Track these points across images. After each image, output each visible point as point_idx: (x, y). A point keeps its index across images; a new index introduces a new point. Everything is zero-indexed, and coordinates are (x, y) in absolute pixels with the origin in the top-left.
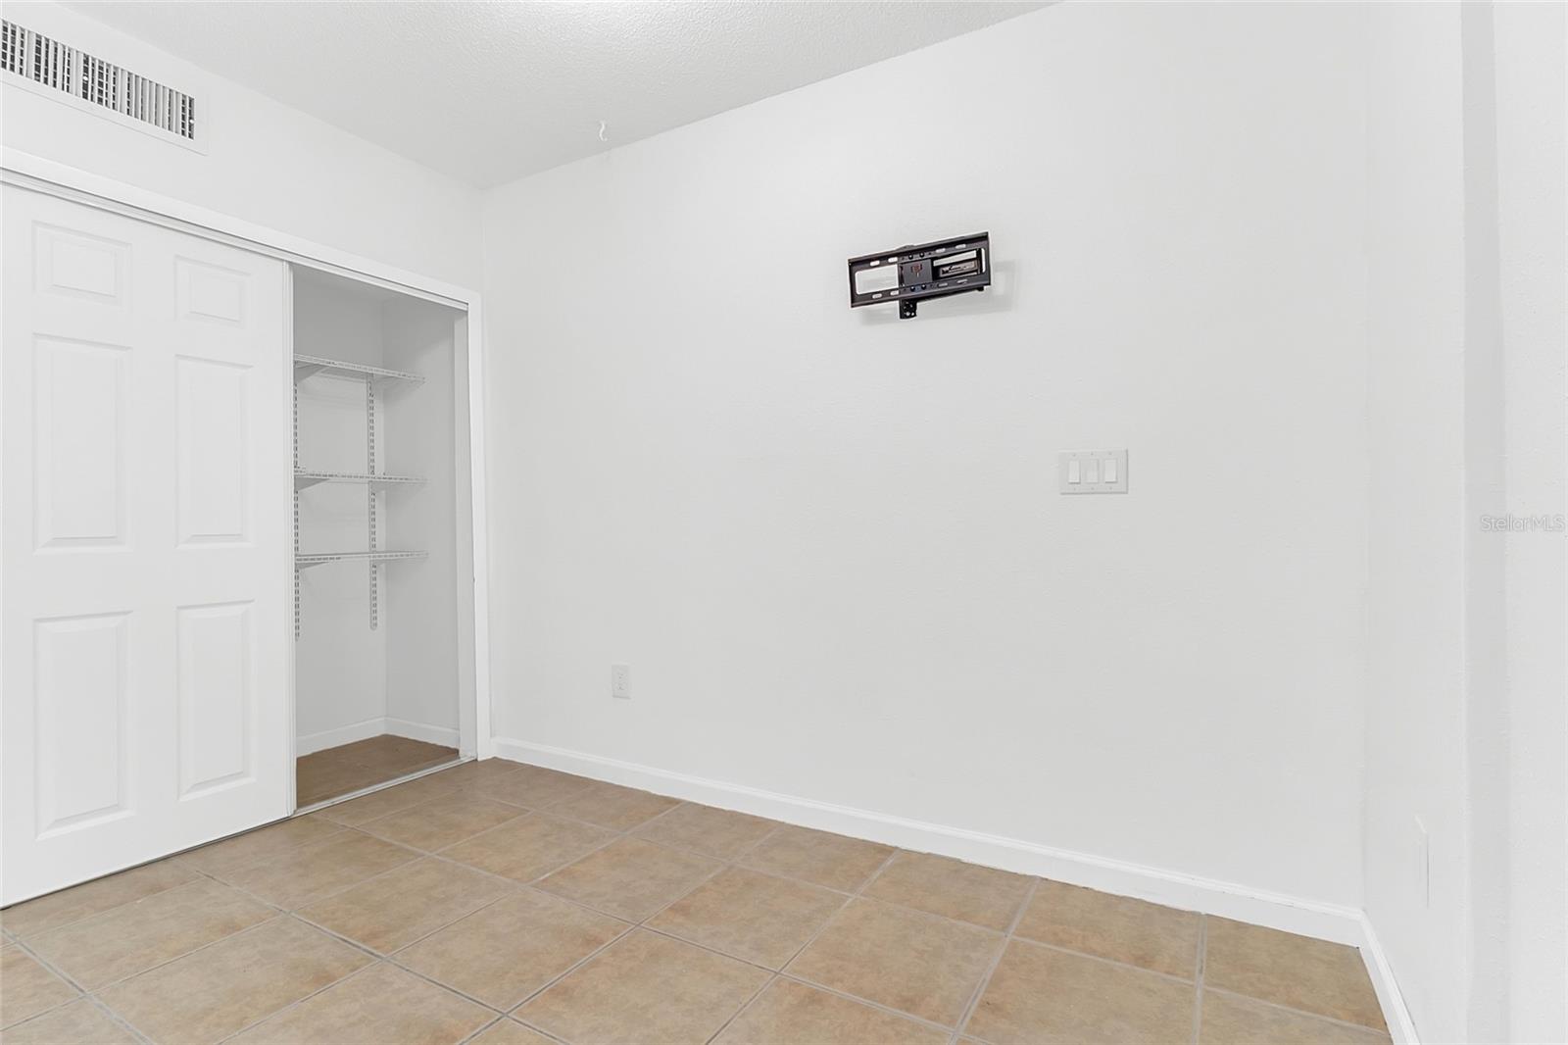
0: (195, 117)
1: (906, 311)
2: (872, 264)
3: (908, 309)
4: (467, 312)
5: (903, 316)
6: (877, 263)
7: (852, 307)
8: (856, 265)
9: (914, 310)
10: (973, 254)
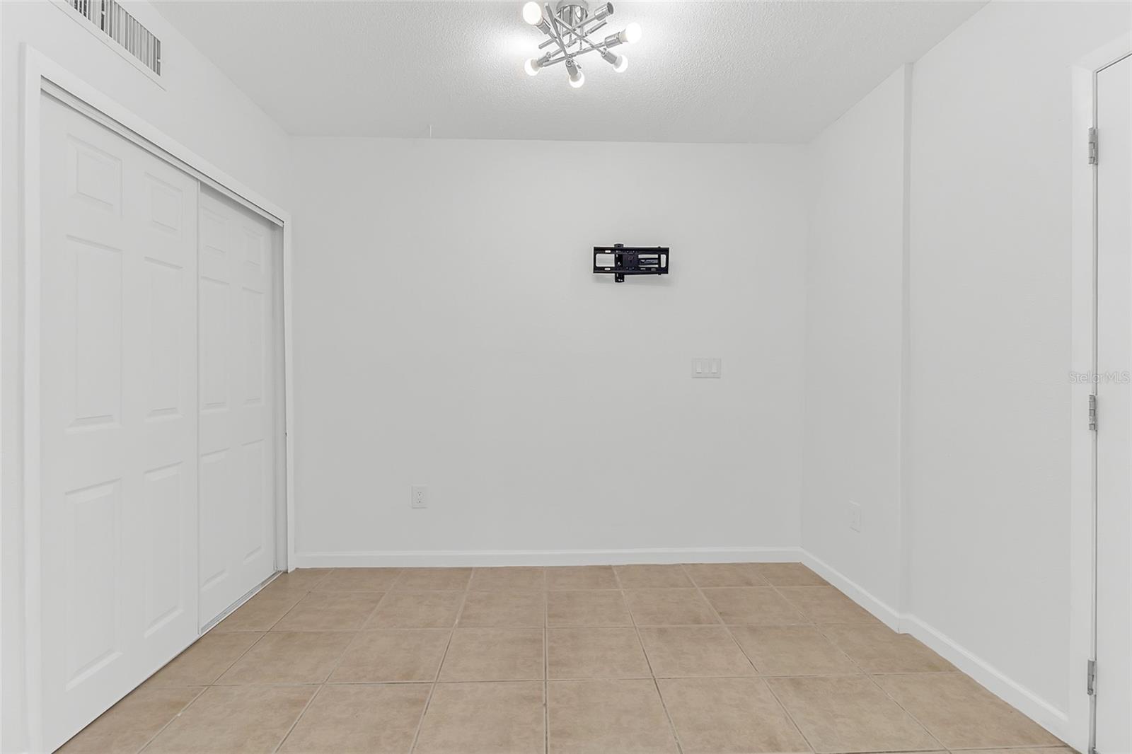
0: (161, 58)
1: (618, 278)
2: (606, 251)
3: (619, 278)
4: (283, 228)
5: (617, 281)
6: (610, 251)
7: (594, 272)
8: (598, 250)
9: (623, 278)
10: (656, 256)
